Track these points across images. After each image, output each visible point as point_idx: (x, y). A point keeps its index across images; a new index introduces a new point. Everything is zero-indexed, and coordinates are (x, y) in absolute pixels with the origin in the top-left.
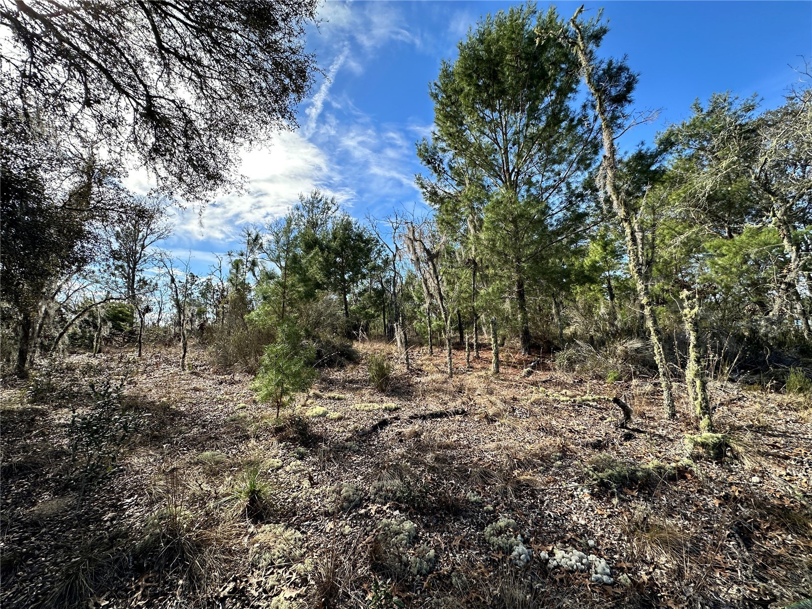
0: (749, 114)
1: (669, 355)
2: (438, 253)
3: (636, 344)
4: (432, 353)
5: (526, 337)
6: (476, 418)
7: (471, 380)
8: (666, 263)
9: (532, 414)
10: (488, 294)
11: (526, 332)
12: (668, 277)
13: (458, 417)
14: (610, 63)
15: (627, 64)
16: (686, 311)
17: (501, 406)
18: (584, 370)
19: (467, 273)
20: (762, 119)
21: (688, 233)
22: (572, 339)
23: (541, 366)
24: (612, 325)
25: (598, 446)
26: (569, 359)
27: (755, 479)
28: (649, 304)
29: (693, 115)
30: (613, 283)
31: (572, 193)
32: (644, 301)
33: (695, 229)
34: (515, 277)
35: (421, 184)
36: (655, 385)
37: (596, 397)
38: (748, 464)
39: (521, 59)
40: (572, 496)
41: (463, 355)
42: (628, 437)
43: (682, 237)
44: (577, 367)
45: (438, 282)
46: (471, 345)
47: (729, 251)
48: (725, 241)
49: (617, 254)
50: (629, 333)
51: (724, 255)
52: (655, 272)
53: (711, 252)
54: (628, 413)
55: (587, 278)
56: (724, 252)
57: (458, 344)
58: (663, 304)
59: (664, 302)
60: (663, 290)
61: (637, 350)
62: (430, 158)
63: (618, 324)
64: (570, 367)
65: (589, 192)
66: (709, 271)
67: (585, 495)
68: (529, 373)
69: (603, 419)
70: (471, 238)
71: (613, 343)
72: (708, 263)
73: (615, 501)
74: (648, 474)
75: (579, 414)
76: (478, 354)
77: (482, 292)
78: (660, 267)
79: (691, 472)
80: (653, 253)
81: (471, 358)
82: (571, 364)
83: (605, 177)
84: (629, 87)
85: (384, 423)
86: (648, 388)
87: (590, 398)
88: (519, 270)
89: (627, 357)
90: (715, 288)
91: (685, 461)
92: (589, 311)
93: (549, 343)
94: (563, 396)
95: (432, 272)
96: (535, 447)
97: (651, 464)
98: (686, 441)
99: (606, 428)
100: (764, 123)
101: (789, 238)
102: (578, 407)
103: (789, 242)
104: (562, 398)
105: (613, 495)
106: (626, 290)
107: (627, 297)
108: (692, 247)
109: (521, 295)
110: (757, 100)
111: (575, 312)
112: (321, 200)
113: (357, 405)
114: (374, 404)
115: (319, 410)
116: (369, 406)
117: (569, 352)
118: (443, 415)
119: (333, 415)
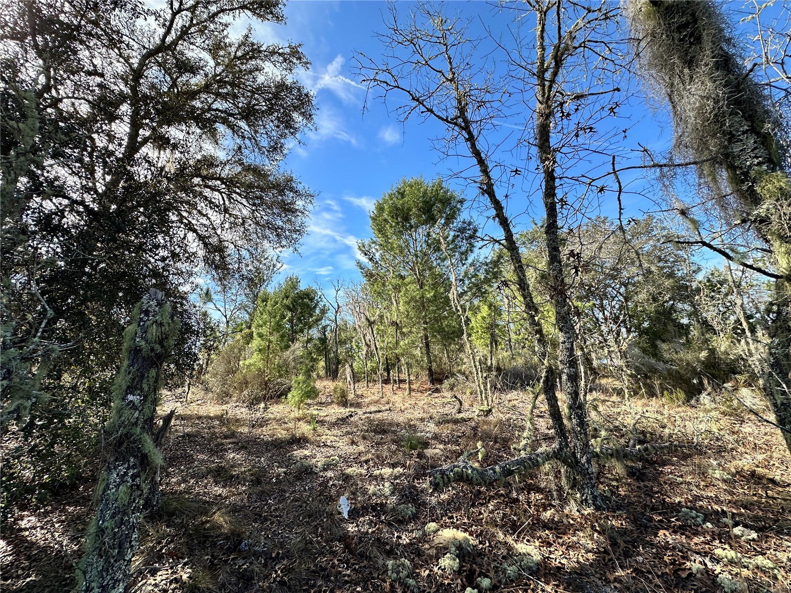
2: (374, 321)
4: (368, 386)
5: (431, 373)
6: (396, 411)
10: (405, 344)
11: (430, 370)
13: (387, 412)
19: (391, 330)
23: (437, 391)
35: (360, 266)
41: (390, 386)
42: (459, 412)
46: (395, 381)
54: (461, 403)
57: (386, 380)
62: (367, 252)
70: (394, 308)
76: (399, 386)
77: (401, 343)
81: (395, 388)
91: (474, 416)
97: (460, 417)
98: (477, 409)
109: (427, 346)
112: (267, 258)
113: (333, 411)
114: (342, 410)
115: (315, 412)
116: (339, 411)
117: (452, 380)
118: (379, 411)
119: (323, 415)
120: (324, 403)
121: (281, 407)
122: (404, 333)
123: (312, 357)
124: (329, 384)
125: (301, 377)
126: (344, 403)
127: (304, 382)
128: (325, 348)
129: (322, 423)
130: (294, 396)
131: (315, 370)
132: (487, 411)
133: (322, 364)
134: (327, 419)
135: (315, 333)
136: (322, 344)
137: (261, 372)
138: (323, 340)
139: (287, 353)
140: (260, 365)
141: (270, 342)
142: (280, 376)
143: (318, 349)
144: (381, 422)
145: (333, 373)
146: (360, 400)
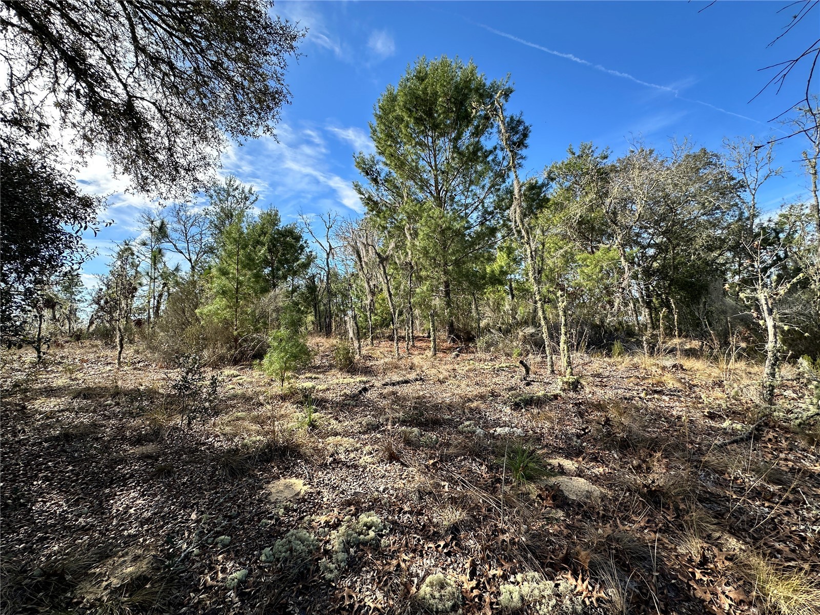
0: (605, 161)
1: (551, 336)
2: (387, 257)
3: (530, 330)
4: (372, 344)
5: (452, 329)
6: (431, 382)
7: (417, 360)
8: (551, 270)
9: (468, 377)
10: (423, 292)
11: (451, 325)
12: (552, 281)
13: (417, 382)
14: (512, 118)
15: (523, 118)
16: (560, 304)
17: (447, 374)
18: (497, 350)
20: (613, 166)
21: (566, 248)
22: (487, 329)
23: (467, 350)
24: (514, 318)
25: (511, 389)
26: (486, 343)
27: (590, 396)
28: (540, 300)
29: (568, 158)
30: (514, 285)
31: (486, 211)
32: (538, 298)
33: (570, 245)
34: (443, 278)
35: (359, 190)
36: (543, 357)
37: (508, 365)
38: (587, 390)
39: (451, 102)
40: (501, 411)
42: (528, 384)
43: (562, 251)
44: (492, 349)
45: (388, 281)
46: (403, 337)
47: (591, 263)
48: (589, 255)
49: (517, 261)
50: (525, 323)
51: (588, 266)
52: (544, 279)
53: (580, 263)
54: (528, 370)
55: (497, 280)
56: (588, 263)
58: (548, 302)
59: (550, 301)
60: (549, 291)
61: (532, 335)
62: (368, 170)
63: (518, 317)
64: (487, 350)
65: (498, 210)
66: (579, 279)
67: (508, 410)
68: (458, 356)
69: (512, 377)
70: (409, 244)
71: (516, 329)
72: (579, 271)
73: (523, 410)
74: (539, 397)
75: (498, 375)
76: (413, 344)
77: (418, 290)
78: (547, 273)
79: (560, 396)
80: (542, 264)
82: (489, 345)
83: (515, 212)
84: (525, 136)
85: (365, 390)
86: (539, 359)
87: (504, 365)
88: (446, 273)
89: (525, 340)
90: (582, 291)
91: (558, 392)
92: (497, 307)
93: (468, 333)
94: (488, 366)
95: (382, 272)
96: (475, 393)
97: (540, 394)
98: (559, 380)
99: (516, 380)
100: (614, 169)
101: (625, 256)
102: (497, 372)
103: (625, 259)
104: (486, 367)
105: (522, 408)
106: (523, 292)
107: (523, 297)
108: (569, 259)
109: (447, 294)
110: (609, 152)
111: (487, 309)
112: (237, 188)
113: (336, 381)
114: (349, 379)
115: (308, 384)
116: (346, 381)
117: (487, 337)
118: (406, 382)
119: (320, 387)
120: (319, 367)
121: (256, 373)
122: (421, 277)
123: (300, 309)
124: (323, 341)
125: (283, 332)
126: (350, 367)
127: (290, 338)
128: (315, 298)
129: (321, 403)
130: (273, 360)
131: (302, 324)
132: (573, 383)
133: (310, 318)
134: (330, 396)
135: (301, 282)
136: (311, 293)
137: (227, 323)
138: (312, 288)
139: (265, 299)
140: (227, 314)
141: (240, 283)
142: (257, 330)
143: (306, 300)
144: (420, 404)
145: (324, 327)
146: (369, 364)
